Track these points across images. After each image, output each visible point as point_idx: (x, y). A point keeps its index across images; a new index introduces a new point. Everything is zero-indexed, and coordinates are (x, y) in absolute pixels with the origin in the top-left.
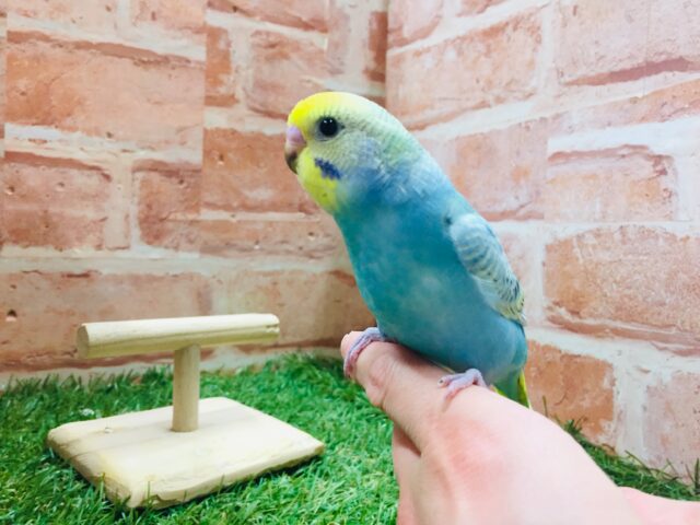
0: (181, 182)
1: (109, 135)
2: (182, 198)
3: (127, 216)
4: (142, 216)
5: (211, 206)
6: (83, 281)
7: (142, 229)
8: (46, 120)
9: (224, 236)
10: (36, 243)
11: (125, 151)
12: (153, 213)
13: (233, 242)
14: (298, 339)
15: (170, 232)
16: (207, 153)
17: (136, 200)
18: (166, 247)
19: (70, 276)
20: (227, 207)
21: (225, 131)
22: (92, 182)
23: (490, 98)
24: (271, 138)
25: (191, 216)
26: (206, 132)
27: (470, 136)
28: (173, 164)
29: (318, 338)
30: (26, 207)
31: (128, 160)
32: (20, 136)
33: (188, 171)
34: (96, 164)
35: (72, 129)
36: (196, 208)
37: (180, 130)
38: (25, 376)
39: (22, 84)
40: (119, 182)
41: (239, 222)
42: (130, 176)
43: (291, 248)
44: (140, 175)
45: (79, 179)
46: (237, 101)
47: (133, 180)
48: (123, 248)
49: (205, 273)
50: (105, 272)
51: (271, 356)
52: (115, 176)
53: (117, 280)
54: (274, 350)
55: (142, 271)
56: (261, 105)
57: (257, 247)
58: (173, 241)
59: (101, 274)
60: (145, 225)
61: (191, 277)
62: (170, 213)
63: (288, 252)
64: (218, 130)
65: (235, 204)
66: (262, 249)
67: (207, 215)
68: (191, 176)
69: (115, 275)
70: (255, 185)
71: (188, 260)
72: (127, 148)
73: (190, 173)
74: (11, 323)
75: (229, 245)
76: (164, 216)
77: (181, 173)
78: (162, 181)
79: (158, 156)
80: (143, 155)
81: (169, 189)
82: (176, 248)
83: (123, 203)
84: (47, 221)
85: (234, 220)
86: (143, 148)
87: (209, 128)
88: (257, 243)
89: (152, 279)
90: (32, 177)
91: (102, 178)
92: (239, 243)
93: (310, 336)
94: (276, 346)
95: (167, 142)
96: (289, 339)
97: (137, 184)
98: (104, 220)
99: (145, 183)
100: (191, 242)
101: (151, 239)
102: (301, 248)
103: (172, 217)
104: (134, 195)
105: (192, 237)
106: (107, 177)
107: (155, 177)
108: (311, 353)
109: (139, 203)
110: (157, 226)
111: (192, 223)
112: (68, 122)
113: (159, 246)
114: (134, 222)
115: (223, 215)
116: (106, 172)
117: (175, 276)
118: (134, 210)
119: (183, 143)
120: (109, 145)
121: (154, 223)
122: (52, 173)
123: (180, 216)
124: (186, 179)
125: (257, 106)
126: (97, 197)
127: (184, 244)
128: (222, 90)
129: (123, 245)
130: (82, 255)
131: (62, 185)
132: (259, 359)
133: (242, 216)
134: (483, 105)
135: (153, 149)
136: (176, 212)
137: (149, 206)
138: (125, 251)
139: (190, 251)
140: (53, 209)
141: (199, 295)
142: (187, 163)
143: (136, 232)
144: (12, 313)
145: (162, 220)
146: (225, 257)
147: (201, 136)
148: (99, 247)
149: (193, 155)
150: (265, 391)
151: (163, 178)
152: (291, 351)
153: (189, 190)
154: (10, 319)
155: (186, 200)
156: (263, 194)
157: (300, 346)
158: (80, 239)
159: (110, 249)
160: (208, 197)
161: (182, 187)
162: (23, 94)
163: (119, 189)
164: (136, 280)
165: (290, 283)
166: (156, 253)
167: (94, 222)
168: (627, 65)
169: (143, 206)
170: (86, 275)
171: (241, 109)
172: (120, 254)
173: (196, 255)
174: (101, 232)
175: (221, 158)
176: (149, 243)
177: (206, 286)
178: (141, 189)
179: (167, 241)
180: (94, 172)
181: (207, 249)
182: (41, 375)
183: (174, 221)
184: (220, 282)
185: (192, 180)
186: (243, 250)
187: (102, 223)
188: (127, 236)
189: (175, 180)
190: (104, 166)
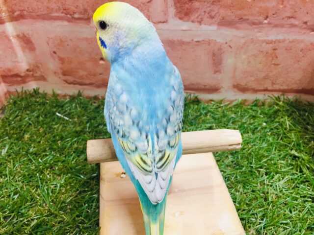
7: (176, 8)
9: (239, 12)
13: (245, 17)
15: (197, 9)
18: (193, 22)
29: (300, 88)
43: (296, 22)
48: (163, 22)
49: (219, 40)
51: (260, 97)
54: (263, 93)
57: (266, 21)
58: (198, 17)
60: (178, 5)
61: (209, 43)
63: (293, 26)
66: (269, 23)
71: (208, 31)
74: (102, 65)
75: (242, 19)
82: (200, 22)
88: (267, 17)
89: (182, 43)
92: (251, 18)
93: (295, 87)
94: (266, 90)
96: (277, 87)
98: (150, 1)
100: (212, 17)
101: (183, 16)
102: (305, 23)
105: (213, 14)
108: (291, 97)
110: (187, 6)
113: (188, 21)
117: (198, 42)
127: (206, 17)
132: (251, 97)
138: (165, 24)
139: (210, 25)
141: (214, 55)
143: (172, 11)
144: (102, 59)
146: (237, 28)
152: (276, 95)
154: (101, 62)
157: (284, 92)
164: (172, 44)
165: (288, 49)
166: (185, 25)
167: (144, 4)
172: (161, 26)
173: (214, 27)
174: (148, 10)
176: (181, 18)
177: (220, 49)
179: (194, 17)
181: (225, 23)
186: (254, 24)
187: (149, 4)
188: (166, 13)
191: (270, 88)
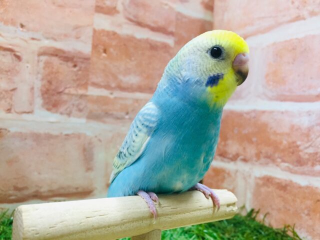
0: (75, 66)
1: (22, 26)
2: (75, 78)
3: (32, 89)
4: (44, 89)
5: (95, 85)
7: (44, 98)
9: (104, 107)
11: (33, 39)
12: (53, 87)
13: (111, 112)
15: (65, 102)
16: (95, 47)
17: (40, 76)
18: (61, 114)
20: (107, 87)
21: (108, 32)
22: (6, 60)
23: (305, 13)
24: (140, 40)
25: (81, 92)
26: (95, 31)
27: (286, 41)
28: (69, 52)
31: (35, 46)
33: (80, 58)
34: (10, 47)
36: (85, 86)
37: (77, 28)
40: (28, 62)
41: (115, 98)
42: (36, 58)
44: (44, 58)
46: (118, 12)
47: (38, 61)
48: (28, 113)
49: (89, 133)
50: (13, 130)
52: (24, 58)
53: (22, 137)
55: (42, 130)
56: (135, 17)
57: (127, 117)
58: (66, 110)
59: (9, 131)
60: (46, 96)
61: (79, 136)
62: (66, 88)
64: (103, 31)
65: (113, 85)
67: (93, 92)
68: (82, 62)
69: (21, 133)
70: (127, 72)
71: (77, 124)
72: (35, 37)
73: (81, 60)
75: (107, 114)
76: (61, 90)
77: (75, 60)
78: (61, 64)
79: (58, 45)
80: (47, 43)
81: (66, 69)
82: (69, 114)
83: (30, 78)
85: (112, 97)
86: (47, 38)
87: (97, 28)
88: (127, 113)
89: (49, 137)
91: (14, 58)
92: (115, 113)
95: (66, 36)
97: (42, 65)
98: (14, 90)
99: (47, 64)
100: (80, 110)
101: (51, 107)
103: (67, 91)
104: (38, 73)
105: (81, 107)
106: (19, 58)
107: (56, 61)
109: (42, 79)
110: (55, 98)
111: (82, 96)
113: (56, 112)
114: (37, 93)
115: (104, 93)
116: (18, 54)
117: (67, 135)
118: (38, 84)
119: (78, 38)
120: (22, 33)
121: (53, 95)
123: (73, 91)
124: (79, 64)
125: (132, 17)
126: (9, 72)
127: (74, 112)
128: (107, 3)
129: (27, 111)
133: (118, 94)
135: (55, 40)
136: (70, 87)
137: (50, 82)
138: (30, 115)
139: (80, 117)
141: (84, 150)
142: (80, 52)
143: (39, 101)
145: (60, 93)
146: (104, 122)
147: (91, 34)
148: (9, 111)
149: (85, 48)
151: (61, 62)
153: (80, 72)
155: (78, 80)
156: (133, 79)
159: (17, 113)
160: (94, 79)
161: (75, 69)
163: (27, 67)
164: (37, 138)
166: (53, 117)
167: (6, 91)
169: (45, 82)
171: (120, 18)
172: (25, 116)
173: (83, 120)
174: (11, 99)
175: (105, 51)
176: (48, 110)
177: (90, 143)
178: (44, 68)
179: (62, 109)
180: (8, 53)
181: (92, 116)
183: (68, 94)
184: (100, 141)
185: (83, 66)
186: (118, 118)
187: (13, 92)
188: (31, 103)
189: (70, 64)
190: (16, 49)
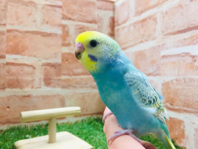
0: (56, 68)
1: (35, 56)
2: (56, 73)
3: (40, 79)
4: (45, 78)
5: (64, 75)
6: (28, 98)
7: (45, 82)
8: (17, 53)
9: (68, 83)
10: (15, 87)
11: (39, 60)
12: (48, 77)
13: (71, 85)
14: (91, 112)
15: (53, 83)
16: (63, 60)
18: (52, 87)
19: (24, 96)
20: (69, 75)
21: (68, 53)
22: (30, 70)
23: (144, 40)
25: (58, 78)
27: (138, 51)
28: (53, 63)
30: (12, 77)
31: (40, 63)
32: (10, 58)
33: (57, 65)
34: (32, 65)
35: (24, 55)
36: (60, 75)
37: (55, 54)
38: (12, 126)
39: (11, 44)
41: (73, 79)
42: (41, 67)
43: (88, 85)
44: (44, 67)
45: (26, 69)
46: (71, 45)
48: (39, 88)
49: (63, 94)
50: (34, 95)
51: (83, 118)
52: (37, 68)
53: (38, 97)
55: (45, 94)
57: (78, 86)
61: (58, 95)
63: (87, 87)
64: (66, 53)
65: (71, 74)
66: (79, 87)
67: (63, 77)
68: (58, 67)
70: (77, 68)
71: (58, 90)
75: (69, 86)
76: (51, 78)
77: (55, 66)
79: (49, 61)
80: (44, 61)
81: (52, 70)
82: (54, 87)
83: (39, 75)
84: (18, 81)
85: (71, 78)
86: (44, 59)
87: (63, 53)
88: (78, 84)
89: (47, 96)
90: (14, 69)
92: (73, 85)
93: (95, 112)
94: (85, 115)
95: (51, 57)
96: (88, 113)
97: (43, 69)
98: (34, 80)
99: (45, 69)
102: (91, 86)
103: (53, 78)
104: (42, 73)
105: (59, 84)
106: (34, 68)
107: (48, 67)
108: (95, 117)
109: (44, 75)
111: (59, 80)
112: (23, 53)
113: (50, 87)
114: (42, 80)
115: (67, 77)
117: (54, 95)
118: (42, 77)
119: (56, 57)
120: (35, 59)
121: (48, 80)
122: (19, 68)
123: (55, 78)
126: (31, 74)
127: (56, 86)
128: (67, 42)
130: (28, 90)
131: (22, 71)
132: (80, 119)
133: (73, 77)
134: (142, 42)
135: (47, 59)
137: (46, 76)
139: (58, 88)
140: (20, 78)
141: (61, 100)
142: (57, 63)
143: (43, 83)
144: (8, 107)
146: (69, 89)
147: (61, 55)
148: (32, 88)
149: (59, 60)
150: (80, 129)
151: (50, 67)
152: (89, 116)
153: (58, 70)
154: (8, 109)
156: (79, 70)
157: (92, 114)
158: (27, 86)
159: (36, 88)
160: (63, 72)
161: (56, 70)
162: (11, 46)
163: (38, 71)
164: (43, 97)
165: (88, 96)
166: (48, 89)
167: (31, 81)
168: (182, 29)
170: (29, 96)
171: (72, 47)
172: (39, 90)
173: (60, 89)
174: (33, 83)
175: (67, 61)
176: (47, 86)
177: (63, 98)
178: (44, 71)
179: (52, 85)
180: (31, 67)
181: (63, 87)
182: (16, 125)
183: (54, 80)
184: (67, 96)
186: (74, 87)
188: (40, 84)
189: (54, 68)
190: (33, 65)
191: (86, 113)
